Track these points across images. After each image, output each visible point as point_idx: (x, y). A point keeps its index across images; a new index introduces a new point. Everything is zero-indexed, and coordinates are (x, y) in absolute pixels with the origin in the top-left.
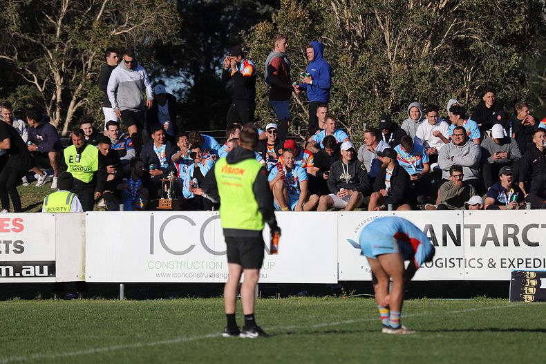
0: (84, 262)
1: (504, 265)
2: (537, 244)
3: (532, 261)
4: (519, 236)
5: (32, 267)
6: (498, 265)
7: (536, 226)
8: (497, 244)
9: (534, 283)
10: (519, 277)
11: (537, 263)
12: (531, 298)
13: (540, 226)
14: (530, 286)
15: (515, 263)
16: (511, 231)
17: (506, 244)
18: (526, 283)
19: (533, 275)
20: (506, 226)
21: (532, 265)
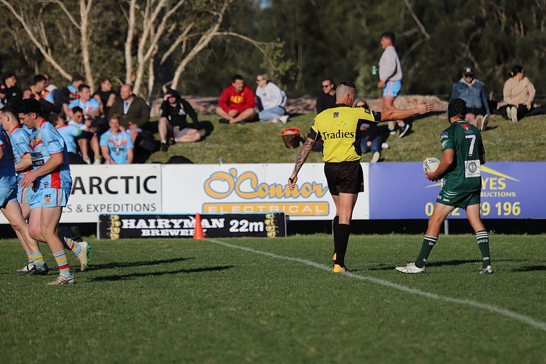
1: (89, 210)
2: (116, 193)
3: (112, 206)
4: (102, 186)
6: (85, 210)
7: (116, 178)
8: (84, 192)
9: (118, 224)
10: (105, 219)
11: (117, 208)
12: (117, 236)
13: (119, 178)
14: (115, 226)
15: (99, 208)
16: (95, 182)
17: (91, 192)
18: (111, 224)
19: (117, 218)
20: (91, 179)
21: (112, 210)
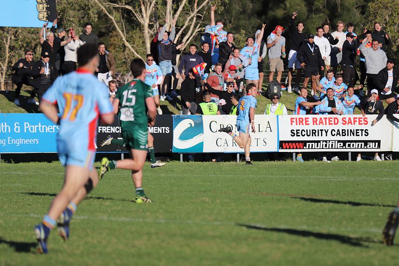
0: (392, 141)
5: (371, 143)
